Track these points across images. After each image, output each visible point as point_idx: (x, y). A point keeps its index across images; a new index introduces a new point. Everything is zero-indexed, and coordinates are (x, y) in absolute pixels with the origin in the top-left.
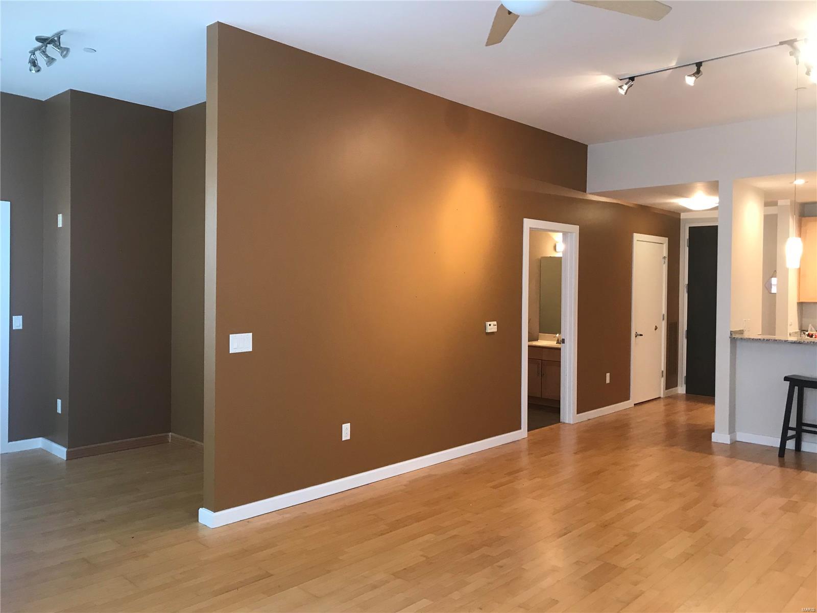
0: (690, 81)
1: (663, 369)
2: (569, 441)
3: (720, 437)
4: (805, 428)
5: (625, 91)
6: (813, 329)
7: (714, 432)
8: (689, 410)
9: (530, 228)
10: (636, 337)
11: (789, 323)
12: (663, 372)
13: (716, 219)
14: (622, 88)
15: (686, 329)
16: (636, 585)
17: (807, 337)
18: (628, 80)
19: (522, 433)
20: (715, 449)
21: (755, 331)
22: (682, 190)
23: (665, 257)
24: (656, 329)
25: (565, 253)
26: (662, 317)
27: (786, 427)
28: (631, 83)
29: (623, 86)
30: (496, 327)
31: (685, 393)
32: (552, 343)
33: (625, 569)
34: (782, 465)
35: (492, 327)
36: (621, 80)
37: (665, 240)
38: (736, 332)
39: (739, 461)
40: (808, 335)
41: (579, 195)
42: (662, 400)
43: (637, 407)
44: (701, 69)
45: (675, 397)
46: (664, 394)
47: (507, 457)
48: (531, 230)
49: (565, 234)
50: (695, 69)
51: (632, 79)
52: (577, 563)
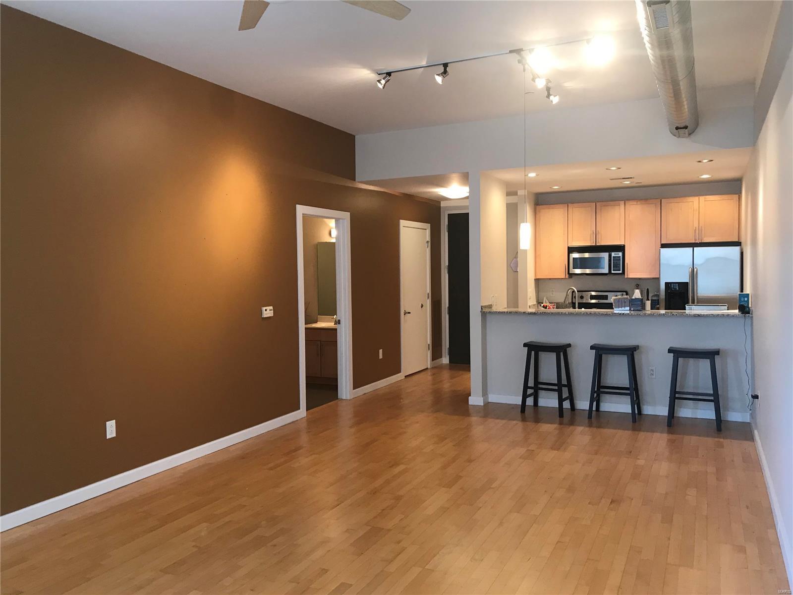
0: (439, 79)
1: (429, 343)
2: (346, 415)
3: (475, 400)
4: (541, 386)
5: (383, 85)
6: (547, 301)
7: (470, 396)
8: (452, 377)
9: (303, 214)
10: (405, 315)
11: (528, 297)
12: (429, 345)
13: (466, 207)
14: (380, 83)
15: (448, 306)
16: (399, 543)
17: (542, 308)
18: (385, 75)
19: (301, 413)
20: (471, 411)
21: (501, 305)
22: (440, 180)
23: (428, 242)
24: (422, 307)
25: (337, 238)
26: (427, 296)
27: (526, 387)
28: (388, 78)
29: (381, 80)
30: (272, 311)
31: (448, 362)
32: (330, 324)
33: (389, 530)
34: (524, 420)
35: (268, 312)
36: (379, 74)
37: (427, 226)
38: (485, 307)
39: (490, 420)
40: (544, 307)
41: (349, 184)
42: (429, 371)
43: (409, 378)
44: (448, 69)
45: (440, 368)
46: (430, 366)
47: (285, 437)
48: (305, 217)
49: (337, 220)
50: (442, 69)
51: (389, 74)
52: (347, 531)
